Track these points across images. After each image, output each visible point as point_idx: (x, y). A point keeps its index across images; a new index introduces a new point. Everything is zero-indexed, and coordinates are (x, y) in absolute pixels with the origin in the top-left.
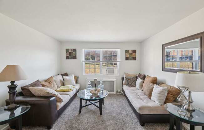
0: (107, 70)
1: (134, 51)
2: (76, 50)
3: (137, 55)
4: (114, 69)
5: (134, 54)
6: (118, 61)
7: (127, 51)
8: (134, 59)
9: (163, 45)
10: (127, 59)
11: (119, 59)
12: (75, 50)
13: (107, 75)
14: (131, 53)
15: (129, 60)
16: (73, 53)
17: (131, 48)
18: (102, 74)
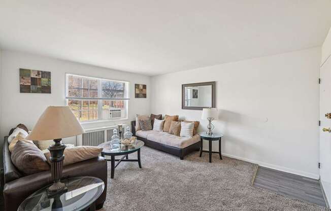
0: (111, 112)
1: (145, 87)
2: (49, 74)
3: (148, 91)
4: (120, 110)
5: (144, 90)
6: (126, 99)
7: (137, 86)
8: (145, 96)
9: (182, 85)
10: (137, 96)
11: (127, 96)
12: (47, 75)
13: (111, 120)
14: (141, 88)
15: (139, 97)
16: (43, 79)
17: (141, 82)
18: (102, 119)
